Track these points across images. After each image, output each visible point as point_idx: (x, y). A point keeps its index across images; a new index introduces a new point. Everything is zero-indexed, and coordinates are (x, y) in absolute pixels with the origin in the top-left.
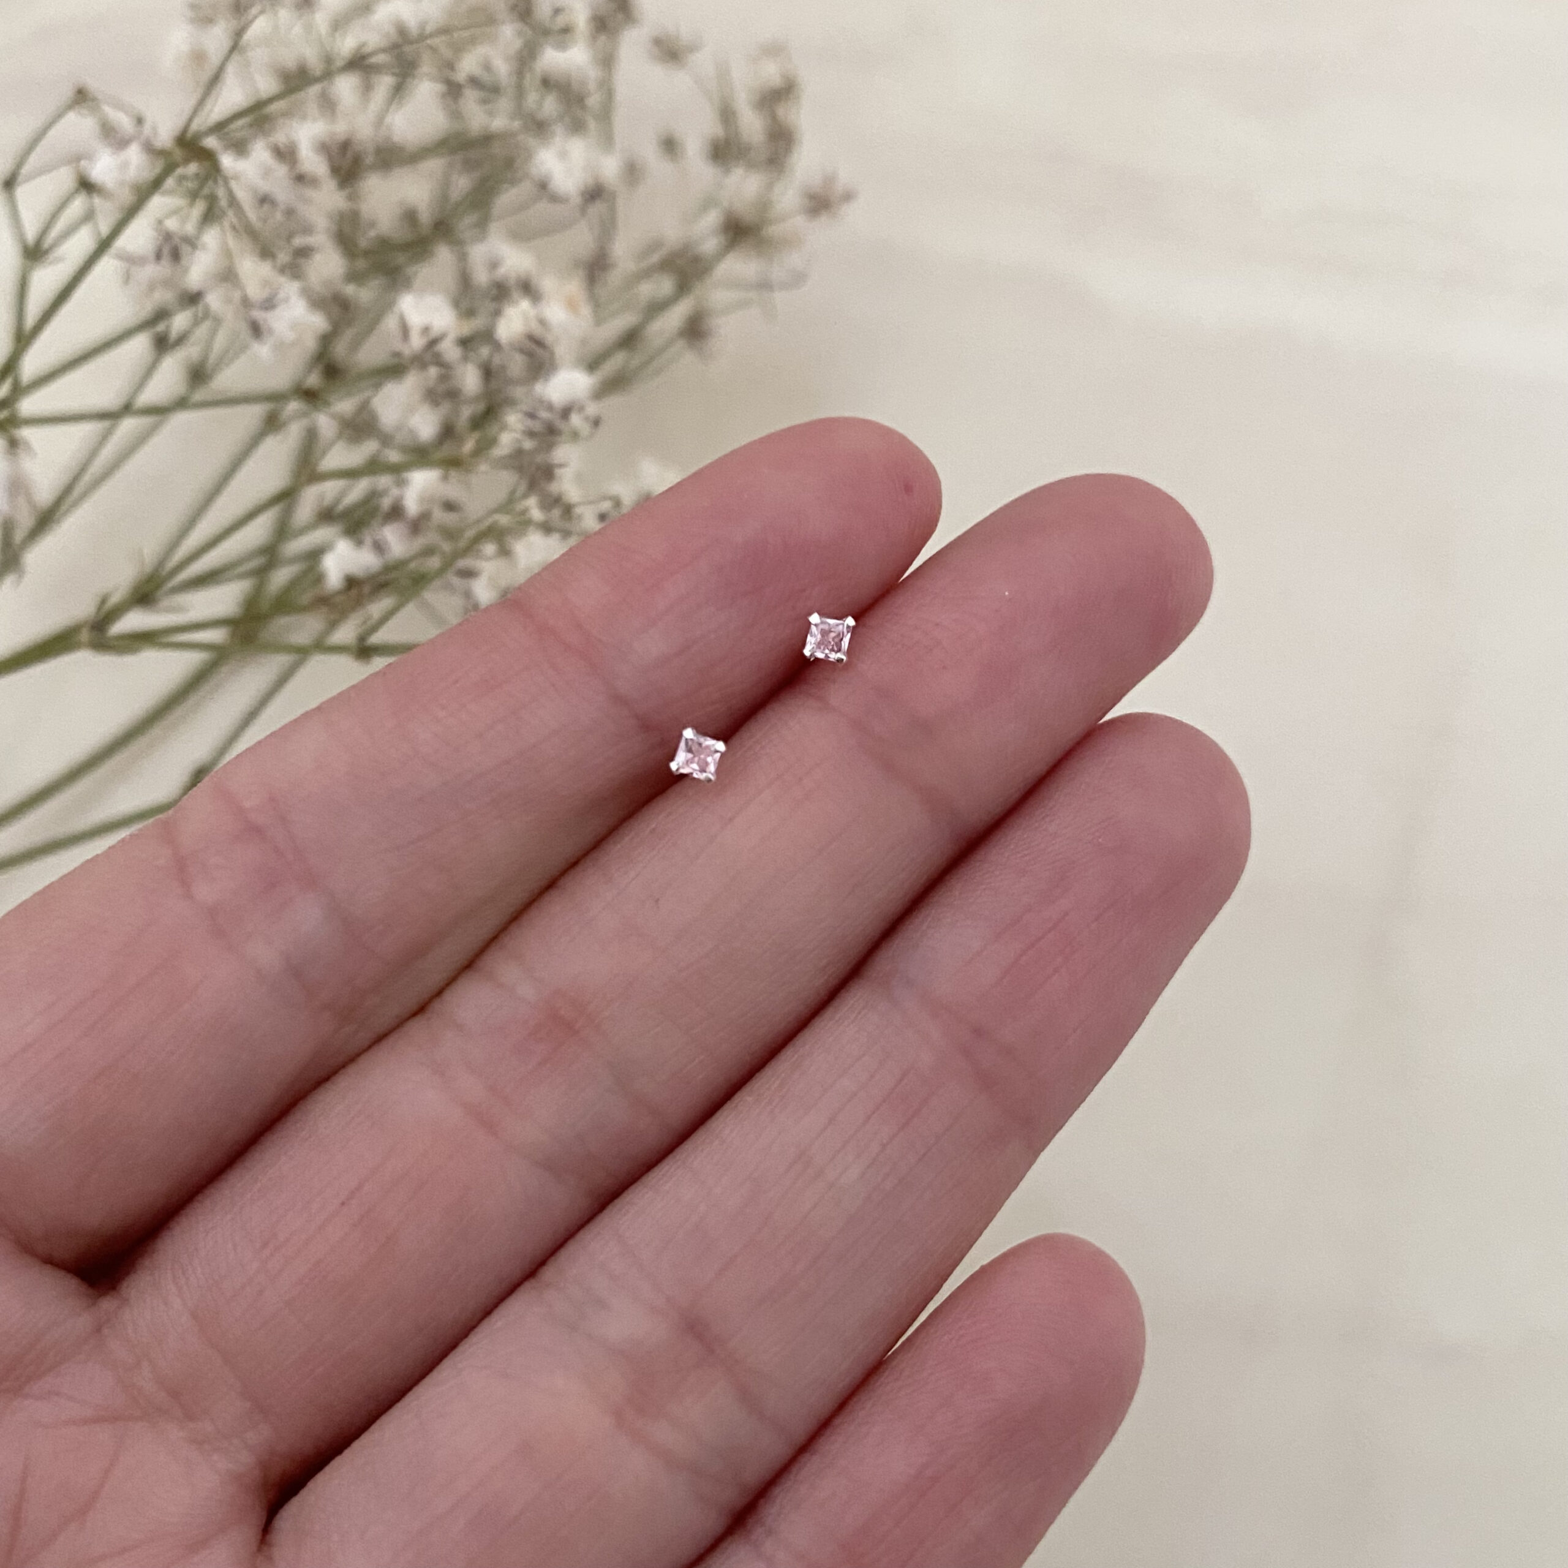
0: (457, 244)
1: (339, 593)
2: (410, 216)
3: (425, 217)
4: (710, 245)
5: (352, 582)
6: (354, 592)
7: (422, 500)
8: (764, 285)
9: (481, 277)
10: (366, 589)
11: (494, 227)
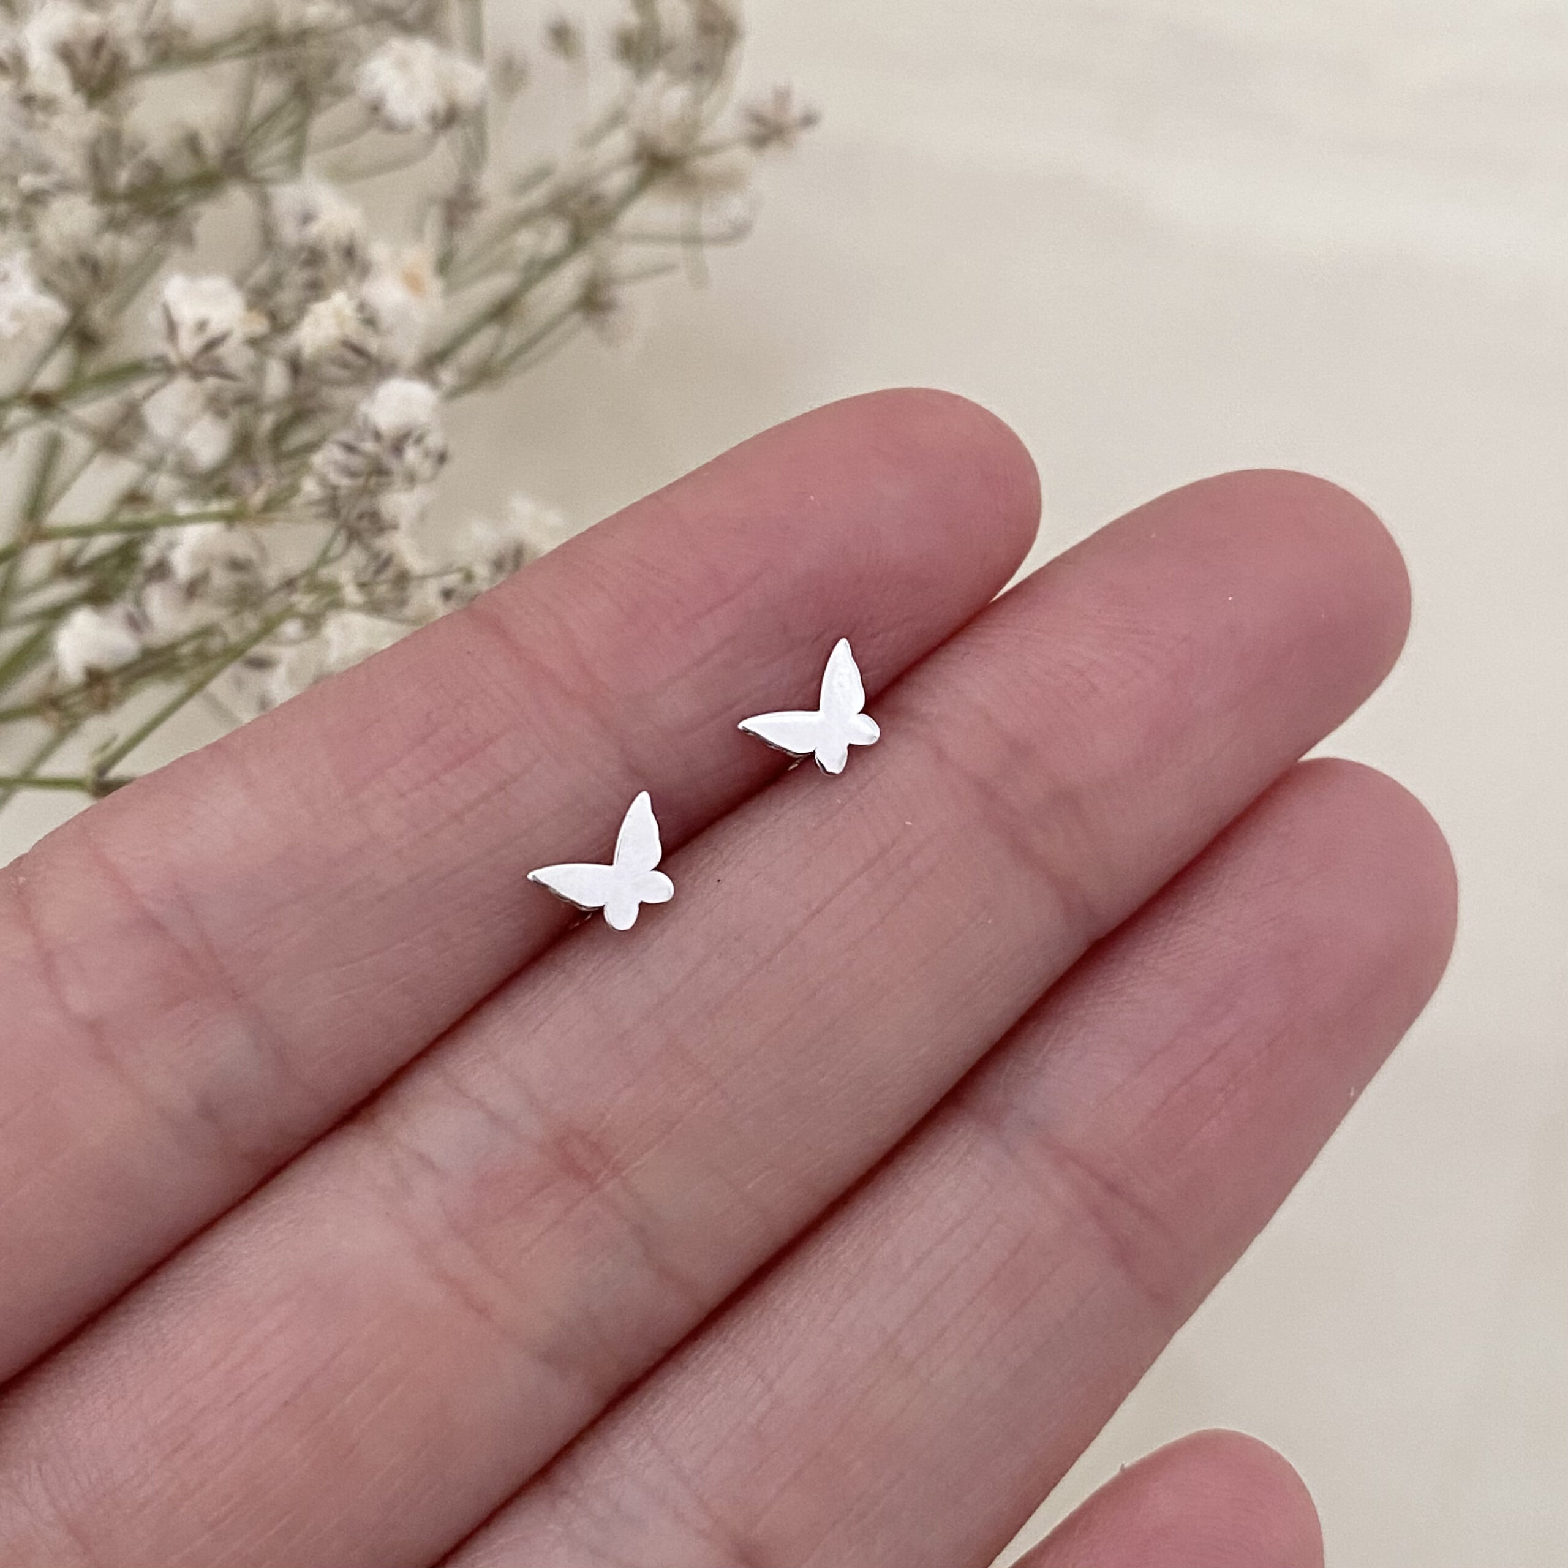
0: (259, 185)
1: (76, 691)
2: (192, 143)
3: (211, 146)
4: (618, 181)
5: (95, 677)
6: (98, 690)
7: (196, 557)
8: (693, 239)
9: (289, 232)
10: (115, 686)
11: (310, 163)
